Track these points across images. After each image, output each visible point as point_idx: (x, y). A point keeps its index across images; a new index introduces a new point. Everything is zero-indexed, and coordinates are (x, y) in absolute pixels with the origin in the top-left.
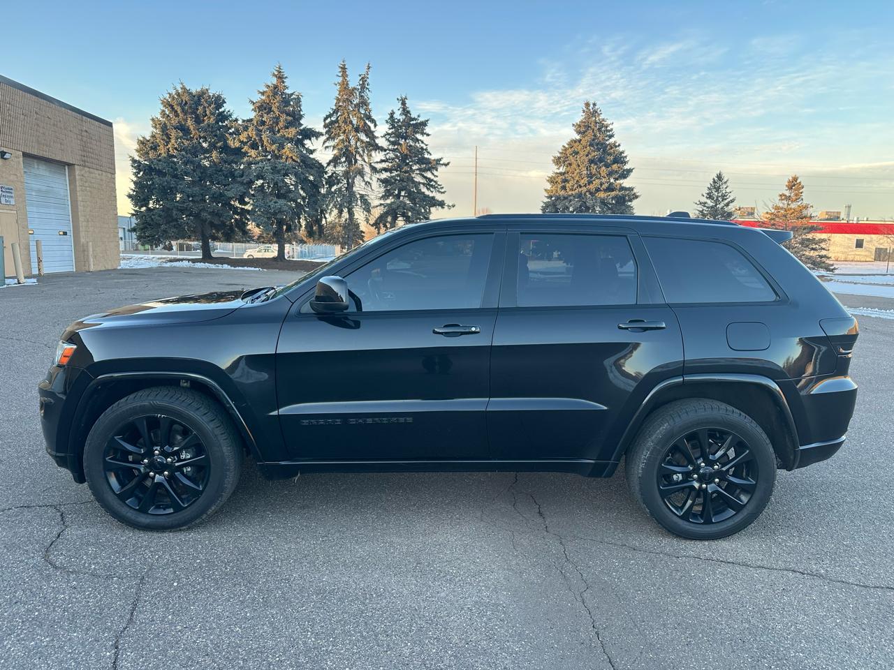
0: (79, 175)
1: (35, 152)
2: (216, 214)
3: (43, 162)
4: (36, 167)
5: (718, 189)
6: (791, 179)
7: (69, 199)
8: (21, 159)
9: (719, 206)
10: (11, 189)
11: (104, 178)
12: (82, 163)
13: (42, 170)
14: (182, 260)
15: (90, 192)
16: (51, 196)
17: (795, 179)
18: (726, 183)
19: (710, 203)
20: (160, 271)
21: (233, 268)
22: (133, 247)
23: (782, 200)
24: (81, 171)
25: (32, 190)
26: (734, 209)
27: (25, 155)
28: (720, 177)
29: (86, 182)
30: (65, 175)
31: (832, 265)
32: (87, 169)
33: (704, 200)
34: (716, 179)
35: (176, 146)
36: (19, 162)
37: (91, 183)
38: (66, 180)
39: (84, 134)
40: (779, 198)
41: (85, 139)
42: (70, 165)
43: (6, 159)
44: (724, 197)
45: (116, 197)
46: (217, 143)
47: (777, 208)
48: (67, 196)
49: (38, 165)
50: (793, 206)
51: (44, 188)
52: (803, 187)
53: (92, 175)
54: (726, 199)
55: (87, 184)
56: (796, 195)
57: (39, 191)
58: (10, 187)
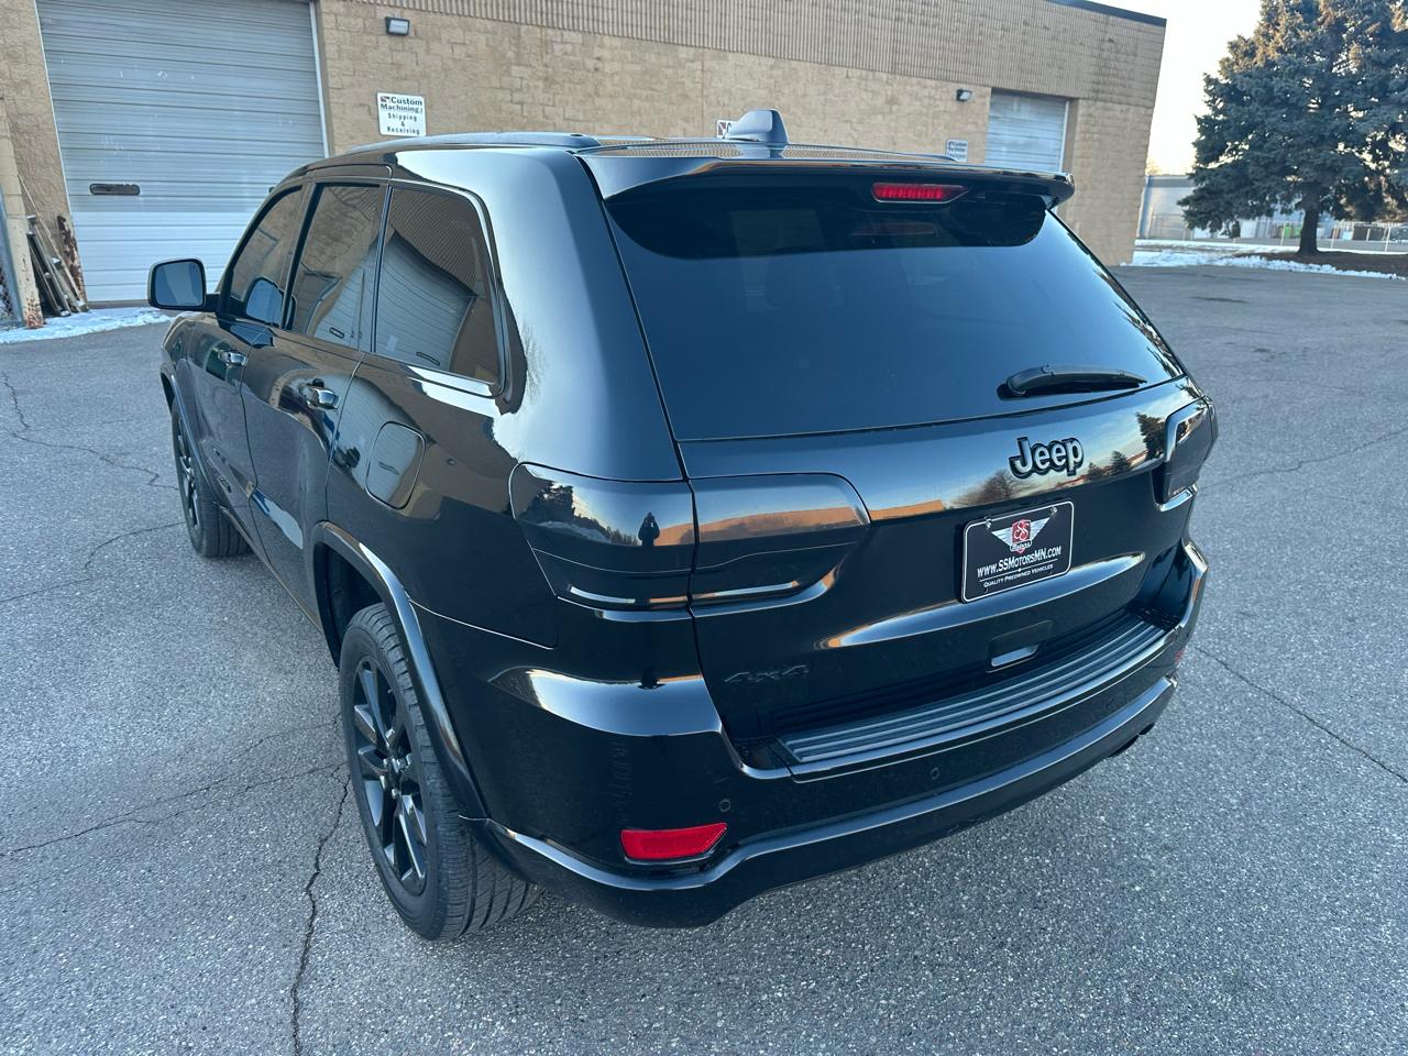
0: (1083, 115)
1: (1012, 86)
2: (1330, 168)
3: (1029, 100)
4: (1015, 107)
7: (1062, 155)
8: (988, 99)
10: (965, 145)
11: (1130, 116)
12: (1094, 95)
13: (1025, 112)
14: (1250, 255)
15: (1100, 141)
16: (1033, 151)
20: (1205, 274)
21: (1340, 272)
22: (1271, 232)
24: (1089, 107)
25: (1001, 144)
27: (995, 91)
29: (1093, 125)
30: (1063, 116)
32: (1099, 104)
35: (1282, 44)
36: (984, 104)
37: (1104, 126)
38: (1062, 125)
39: (1107, 45)
41: (1105, 54)
42: (1072, 100)
43: (963, 101)
45: (1147, 146)
46: (1368, 26)
48: (1060, 149)
49: (1019, 105)
51: (1022, 140)
53: (1110, 113)
55: (1095, 129)
57: (1014, 145)
58: (963, 142)
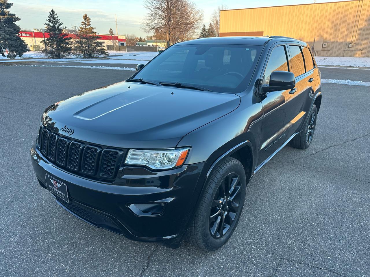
5: (53, 18)
6: (84, 15)
9: (56, 26)
17: (86, 15)
18: (56, 15)
19: (51, 25)
23: (82, 24)
26: (63, 28)
28: (53, 12)
31: (108, 53)
33: (48, 22)
34: (51, 12)
40: (81, 23)
44: (57, 22)
47: (81, 28)
50: (88, 27)
52: (90, 19)
54: (58, 23)
56: (88, 23)
